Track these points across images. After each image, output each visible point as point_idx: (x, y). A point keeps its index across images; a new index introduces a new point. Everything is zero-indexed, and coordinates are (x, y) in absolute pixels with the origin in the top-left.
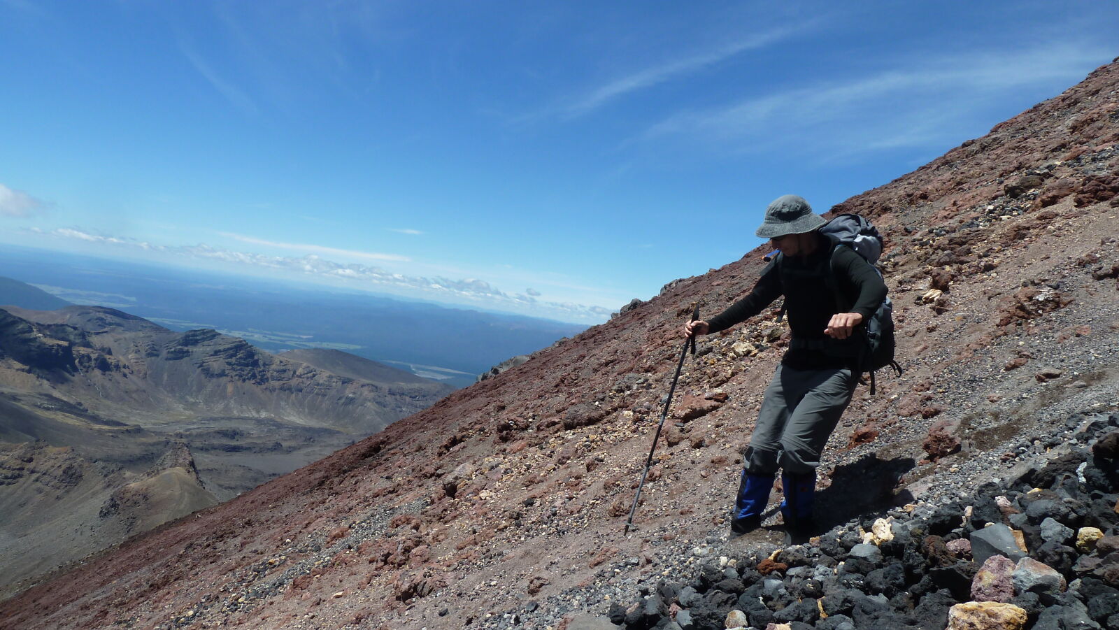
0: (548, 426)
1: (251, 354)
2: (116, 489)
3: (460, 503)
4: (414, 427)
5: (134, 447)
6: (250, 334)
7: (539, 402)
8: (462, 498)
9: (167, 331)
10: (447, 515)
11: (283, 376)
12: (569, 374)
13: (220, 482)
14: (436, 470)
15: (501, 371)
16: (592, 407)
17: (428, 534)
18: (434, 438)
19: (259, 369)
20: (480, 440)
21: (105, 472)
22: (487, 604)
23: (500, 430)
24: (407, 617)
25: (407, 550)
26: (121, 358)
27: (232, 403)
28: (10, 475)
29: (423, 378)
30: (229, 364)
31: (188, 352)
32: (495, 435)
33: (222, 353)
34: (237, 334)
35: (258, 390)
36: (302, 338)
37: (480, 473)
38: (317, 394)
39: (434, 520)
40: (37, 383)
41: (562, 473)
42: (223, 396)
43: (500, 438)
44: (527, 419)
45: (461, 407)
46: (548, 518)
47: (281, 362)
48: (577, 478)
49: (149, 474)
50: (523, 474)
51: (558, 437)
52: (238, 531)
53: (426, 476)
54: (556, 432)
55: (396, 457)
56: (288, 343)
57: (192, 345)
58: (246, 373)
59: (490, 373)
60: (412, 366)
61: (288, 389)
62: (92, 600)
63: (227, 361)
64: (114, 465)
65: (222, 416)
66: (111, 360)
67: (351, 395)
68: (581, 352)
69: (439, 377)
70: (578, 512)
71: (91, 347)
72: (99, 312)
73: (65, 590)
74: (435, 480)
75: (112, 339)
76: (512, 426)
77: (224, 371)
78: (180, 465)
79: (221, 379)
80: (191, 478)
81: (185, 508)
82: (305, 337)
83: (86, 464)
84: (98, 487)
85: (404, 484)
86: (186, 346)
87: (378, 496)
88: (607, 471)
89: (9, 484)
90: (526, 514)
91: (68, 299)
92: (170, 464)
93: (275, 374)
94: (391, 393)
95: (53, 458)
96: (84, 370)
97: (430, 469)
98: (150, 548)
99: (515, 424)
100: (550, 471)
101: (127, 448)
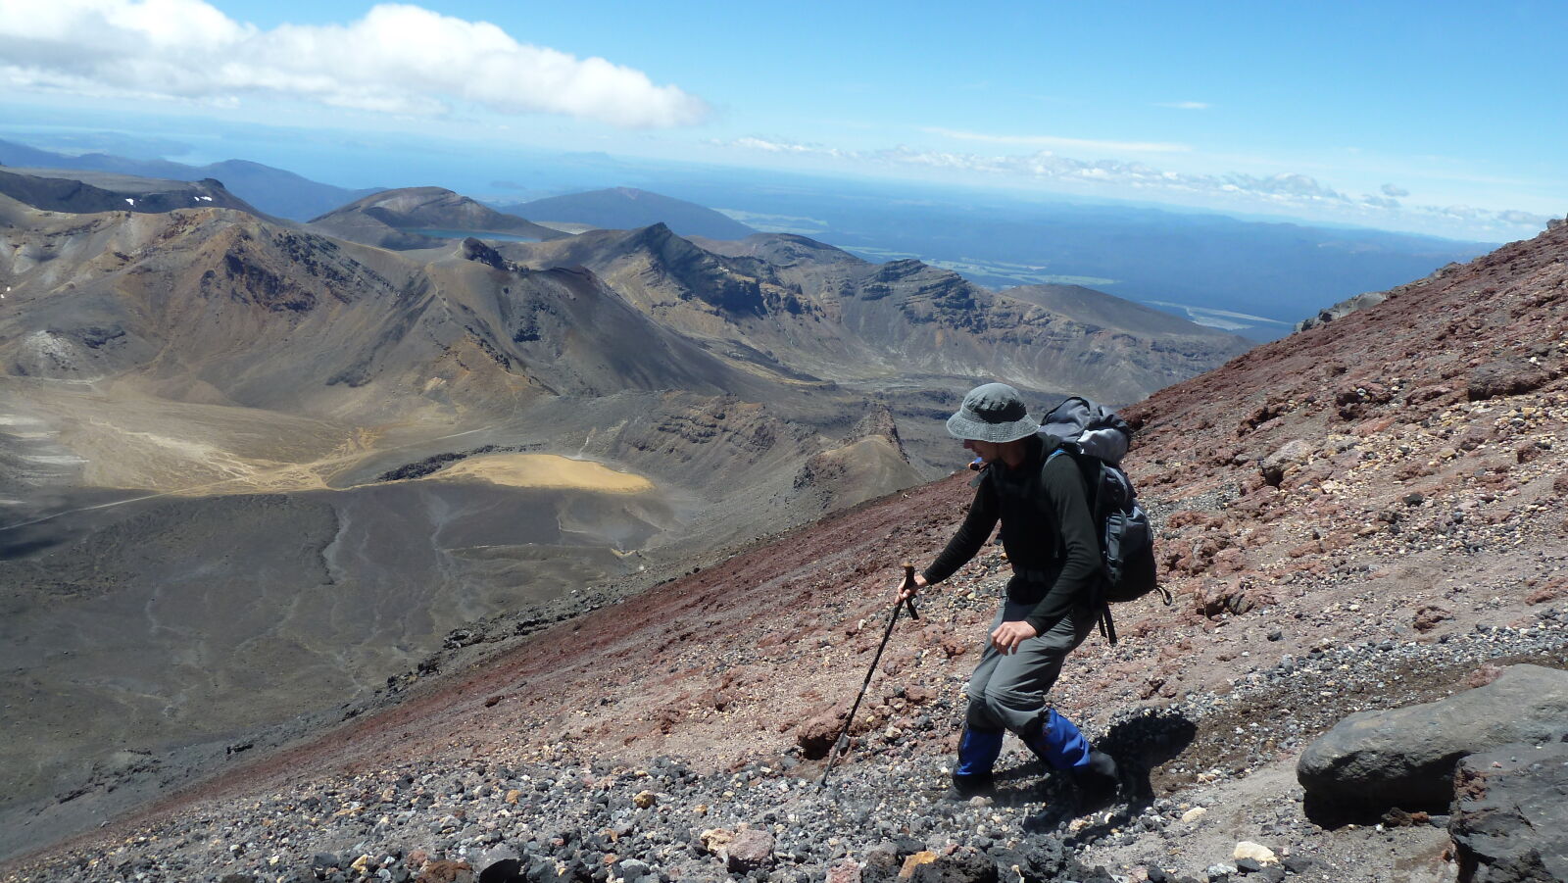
0: (1427, 398)
1: (965, 293)
2: (810, 456)
3: (1290, 496)
4: (1193, 396)
5: (827, 407)
6: (964, 265)
7: (1409, 362)
8: (1292, 490)
9: (863, 262)
10: (1268, 511)
11: (1005, 322)
12: (1464, 320)
13: (929, 458)
14: (1235, 455)
15: (1336, 316)
16: (1522, 365)
17: (1238, 535)
18: (1229, 414)
19: (975, 313)
20: (1307, 415)
21: (798, 435)
22: (1345, 634)
23: (1341, 402)
24: (1217, 636)
25: (1207, 553)
26: (812, 297)
27: (942, 358)
28: (703, 432)
29: (1205, 327)
30: (937, 305)
31: (887, 289)
32: (1332, 410)
33: (929, 291)
34: (947, 266)
35: (973, 340)
36: (1032, 270)
37: (1322, 457)
38: (1052, 347)
39: (1247, 516)
40: (726, 327)
41: (1469, 463)
42: (931, 348)
43: (1341, 414)
44: (1389, 386)
45: (1267, 369)
46: (1448, 525)
47: (1004, 303)
48: (1498, 471)
49: (845, 441)
50: (1396, 462)
51: (1457, 410)
52: (954, 518)
53: (1218, 462)
54: (1453, 403)
55: (1167, 437)
56: (1012, 277)
57: (893, 280)
58: (958, 317)
59: (1317, 320)
60: (1188, 309)
61: (1013, 340)
62: (793, 579)
63: (935, 301)
64: (807, 428)
65: (930, 372)
66: (801, 299)
67: (1098, 350)
68: (1487, 286)
69: (1231, 326)
70: (1504, 521)
71: (780, 284)
72: (787, 240)
73: (764, 565)
74: (1233, 469)
75: (802, 274)
76: (1362, 397)
77: (931, 315)
78: (881, 433)
79: (928, 324)
80: (893, 449)
81: (886, 485)
82: (1035, 268)
83: (778, 425)
84: (791, 453)
85: (1185, 472)
86: (886, 281)
87: (1146, 485)
88: (1559, 464)
89: (703, 442)
90: (1408, 517)
91: (753, 226)
92: (869, 430)
93: (995, 319)
94: (1156, 348)
95: (745, 416)
96: (774, 312)
97: (1226, 453)
98: (851, 528)
99: (1367, 394)
100: (1446, 459)
101: (821, 407)
